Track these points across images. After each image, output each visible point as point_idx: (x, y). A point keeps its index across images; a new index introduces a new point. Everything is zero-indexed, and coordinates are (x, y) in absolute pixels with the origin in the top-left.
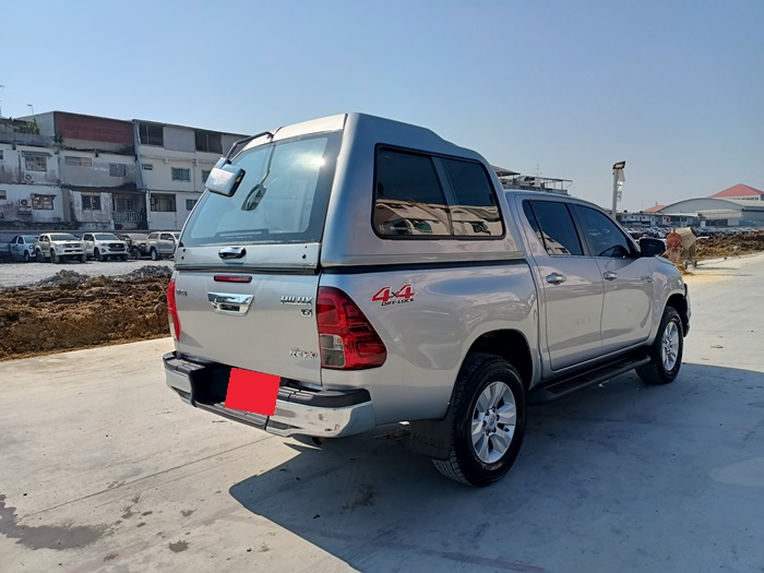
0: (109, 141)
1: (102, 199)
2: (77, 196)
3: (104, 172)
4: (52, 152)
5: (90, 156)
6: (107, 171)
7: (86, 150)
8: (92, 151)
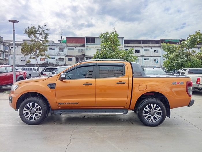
0: (79, 43)
1: (73, 59)
3: (77, 51)
4: (65, 47)
5: (74, 48)
6: (78, 51)
7: (73, 46)
8: (74, 46)
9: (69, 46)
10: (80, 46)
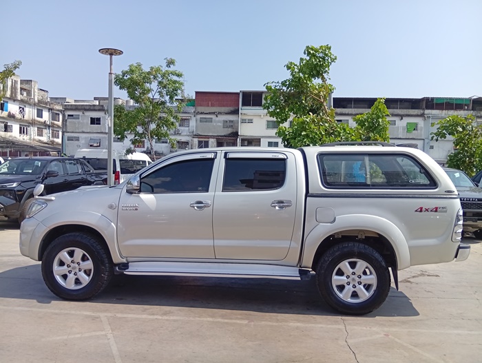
0: (224, 106)
1: (210, 143)
2: (196, 141)
3: (219, 126)
4: (193, 116)
5: (213, 116)
6: (221, 124)
7: (210, 113)
8: (214, 113)
9: (202, 113)
10: (226, 114)
